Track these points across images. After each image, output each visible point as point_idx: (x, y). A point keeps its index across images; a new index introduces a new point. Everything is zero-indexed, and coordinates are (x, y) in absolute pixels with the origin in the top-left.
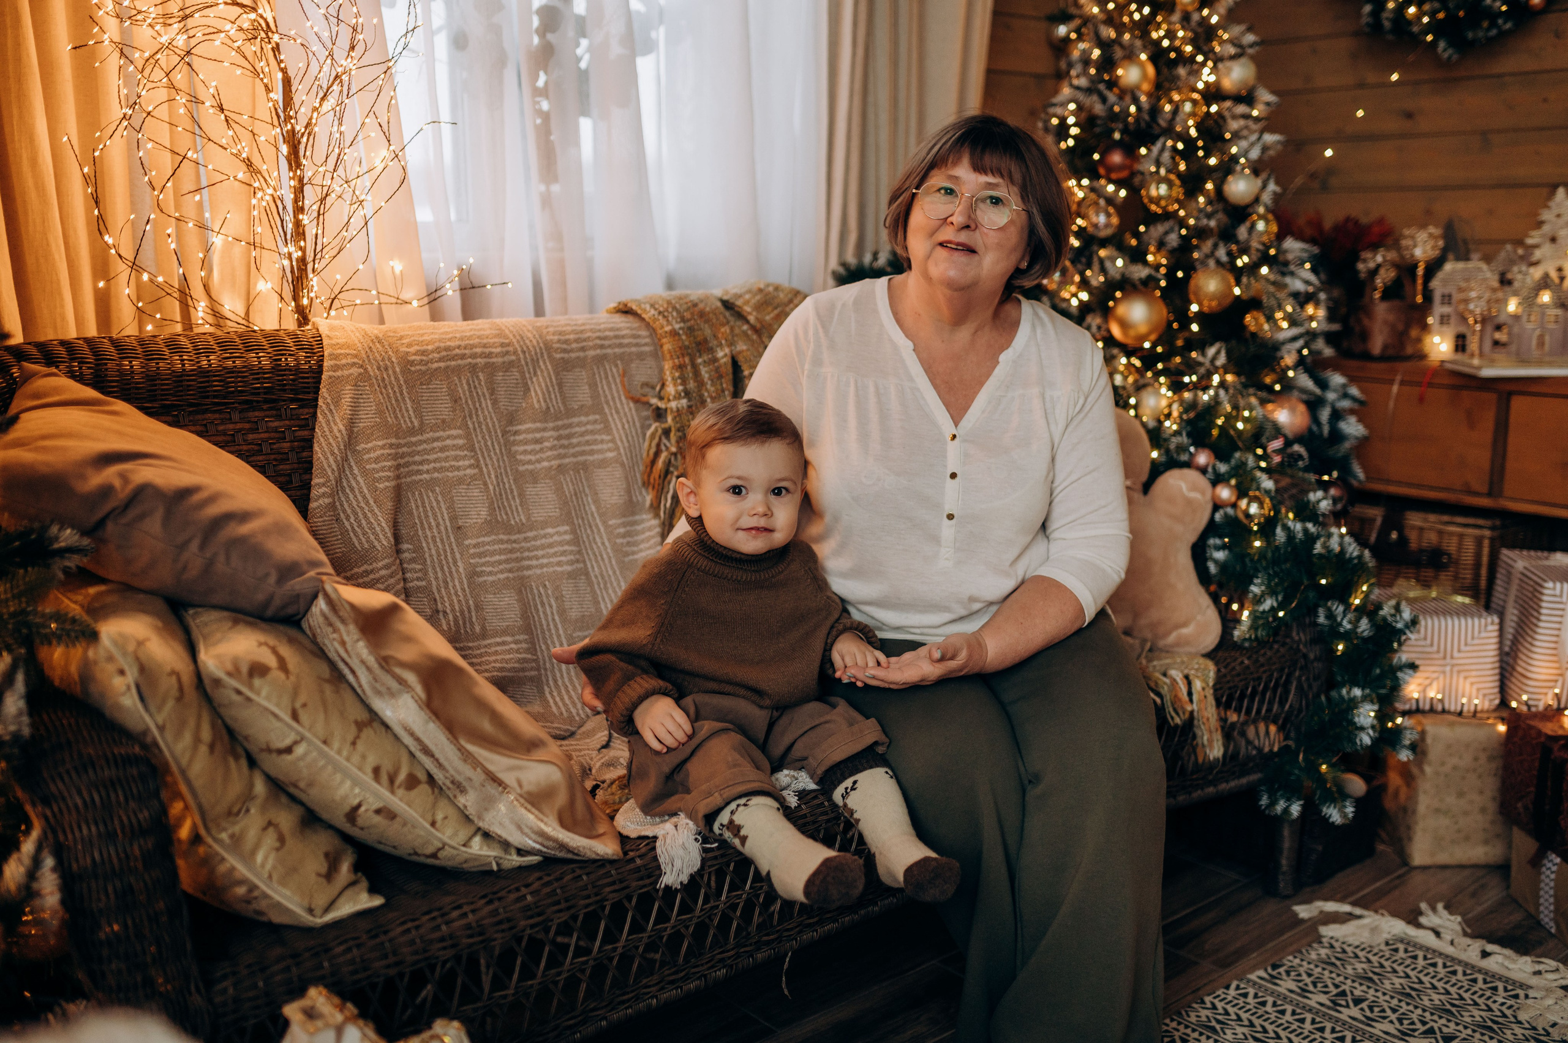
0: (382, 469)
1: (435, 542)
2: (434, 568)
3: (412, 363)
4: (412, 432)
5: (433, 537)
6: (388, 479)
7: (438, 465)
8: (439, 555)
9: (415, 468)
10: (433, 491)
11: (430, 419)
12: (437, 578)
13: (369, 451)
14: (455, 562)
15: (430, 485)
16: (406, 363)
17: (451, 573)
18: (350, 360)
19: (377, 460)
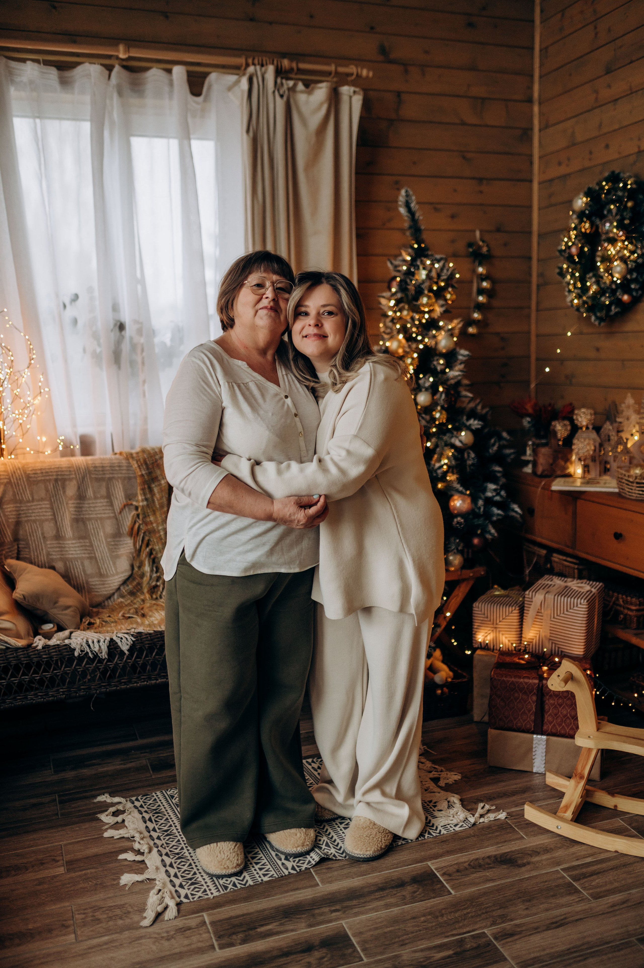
0: (12, 515)
1: (35, 542)
2: (34, 552)
3: (31, 477)
4: (28, 501)
5: (34, 540)
6: (14, 518)
7: (38, 514)
8: (36, 546)
9: (29, 515)
10: (36, 524)
11: (36, 497)
12: (34, 555)
13: (7, 508)
14: (42, 549)
15: (35, 521)
16: (28, 477)
17: (40, 553)
18: (4, 477)
19: (10, 511)
